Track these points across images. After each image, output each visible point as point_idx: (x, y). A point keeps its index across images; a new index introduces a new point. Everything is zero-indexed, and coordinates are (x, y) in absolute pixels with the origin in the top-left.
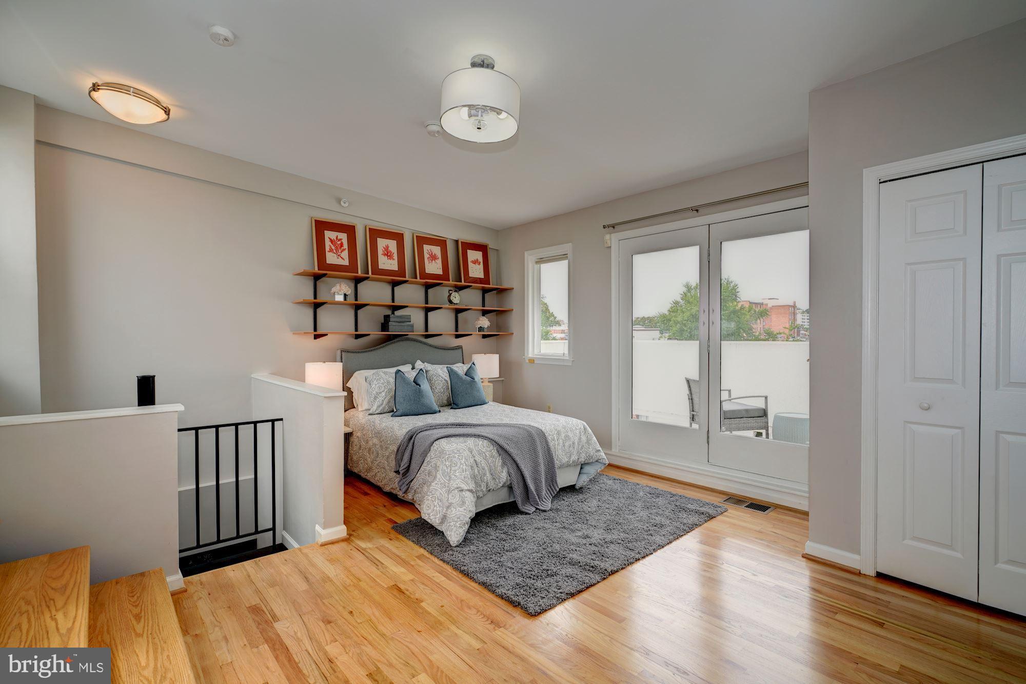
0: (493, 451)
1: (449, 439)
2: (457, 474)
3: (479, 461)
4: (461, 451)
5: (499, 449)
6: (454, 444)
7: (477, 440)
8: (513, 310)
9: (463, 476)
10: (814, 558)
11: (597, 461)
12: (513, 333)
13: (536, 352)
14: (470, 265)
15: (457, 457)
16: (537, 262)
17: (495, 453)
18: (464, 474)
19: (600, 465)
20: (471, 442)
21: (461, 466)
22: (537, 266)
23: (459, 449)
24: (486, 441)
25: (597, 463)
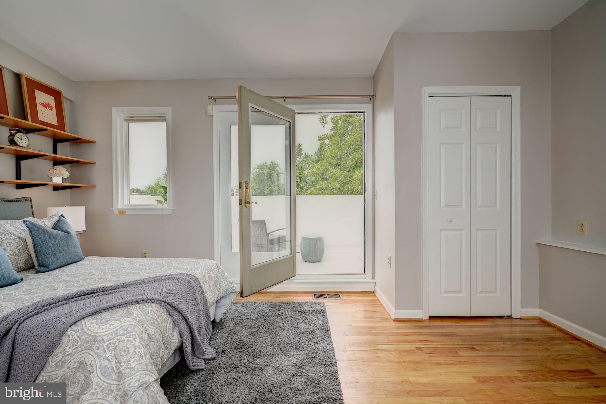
0: (163, 314)
1: (98, 316)
2: (133, 365)
3: (153, 333)
4: (129, 330)
5: (171, 309)
6: (113, 322)
7: (142, 306)
8: (94, 163)
9: (144, 364)
10: (399, 320)
11: (231, 292)
12: (96, 186)
13: (126, 203)
14: (40, 108)
15: (126, 339)
16: (126, 120)
17: (165, 315)
18: (144, 360)
19: (233, 295)
20: (136, 311)
21: (137, 351)
22: (125, 124)
23: (125, 328)
24: (154, 305)
25: (231, 294)
